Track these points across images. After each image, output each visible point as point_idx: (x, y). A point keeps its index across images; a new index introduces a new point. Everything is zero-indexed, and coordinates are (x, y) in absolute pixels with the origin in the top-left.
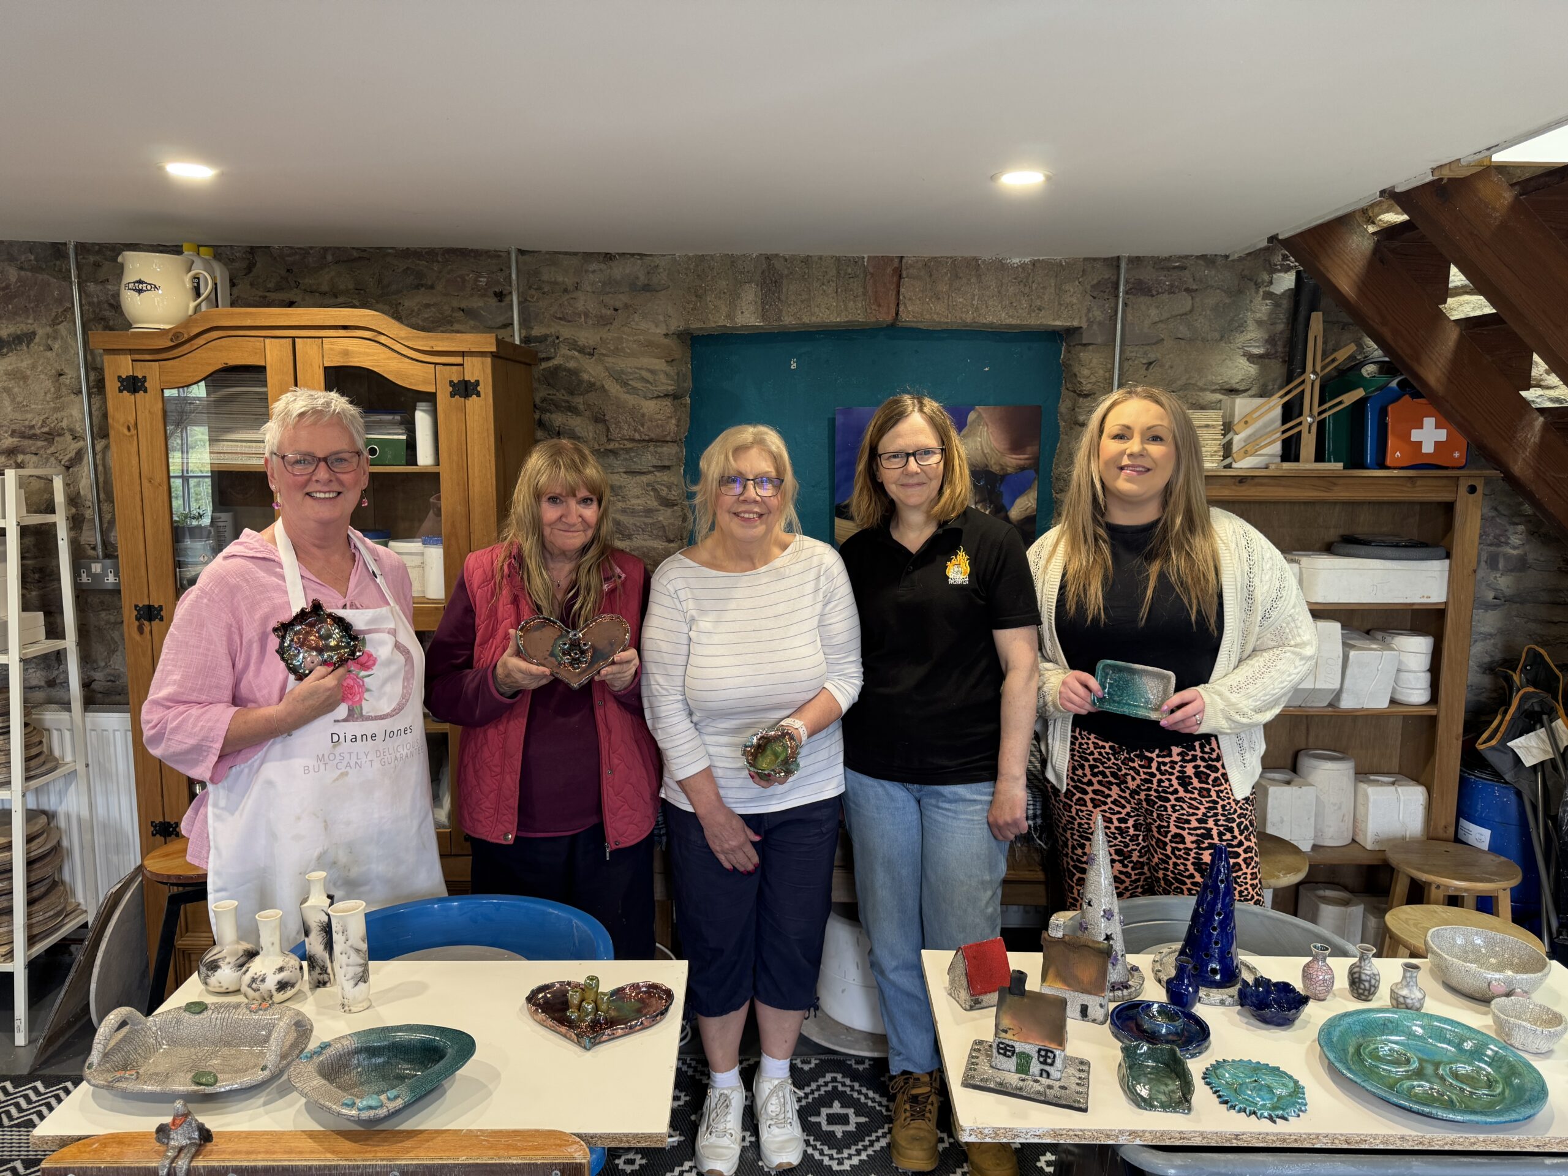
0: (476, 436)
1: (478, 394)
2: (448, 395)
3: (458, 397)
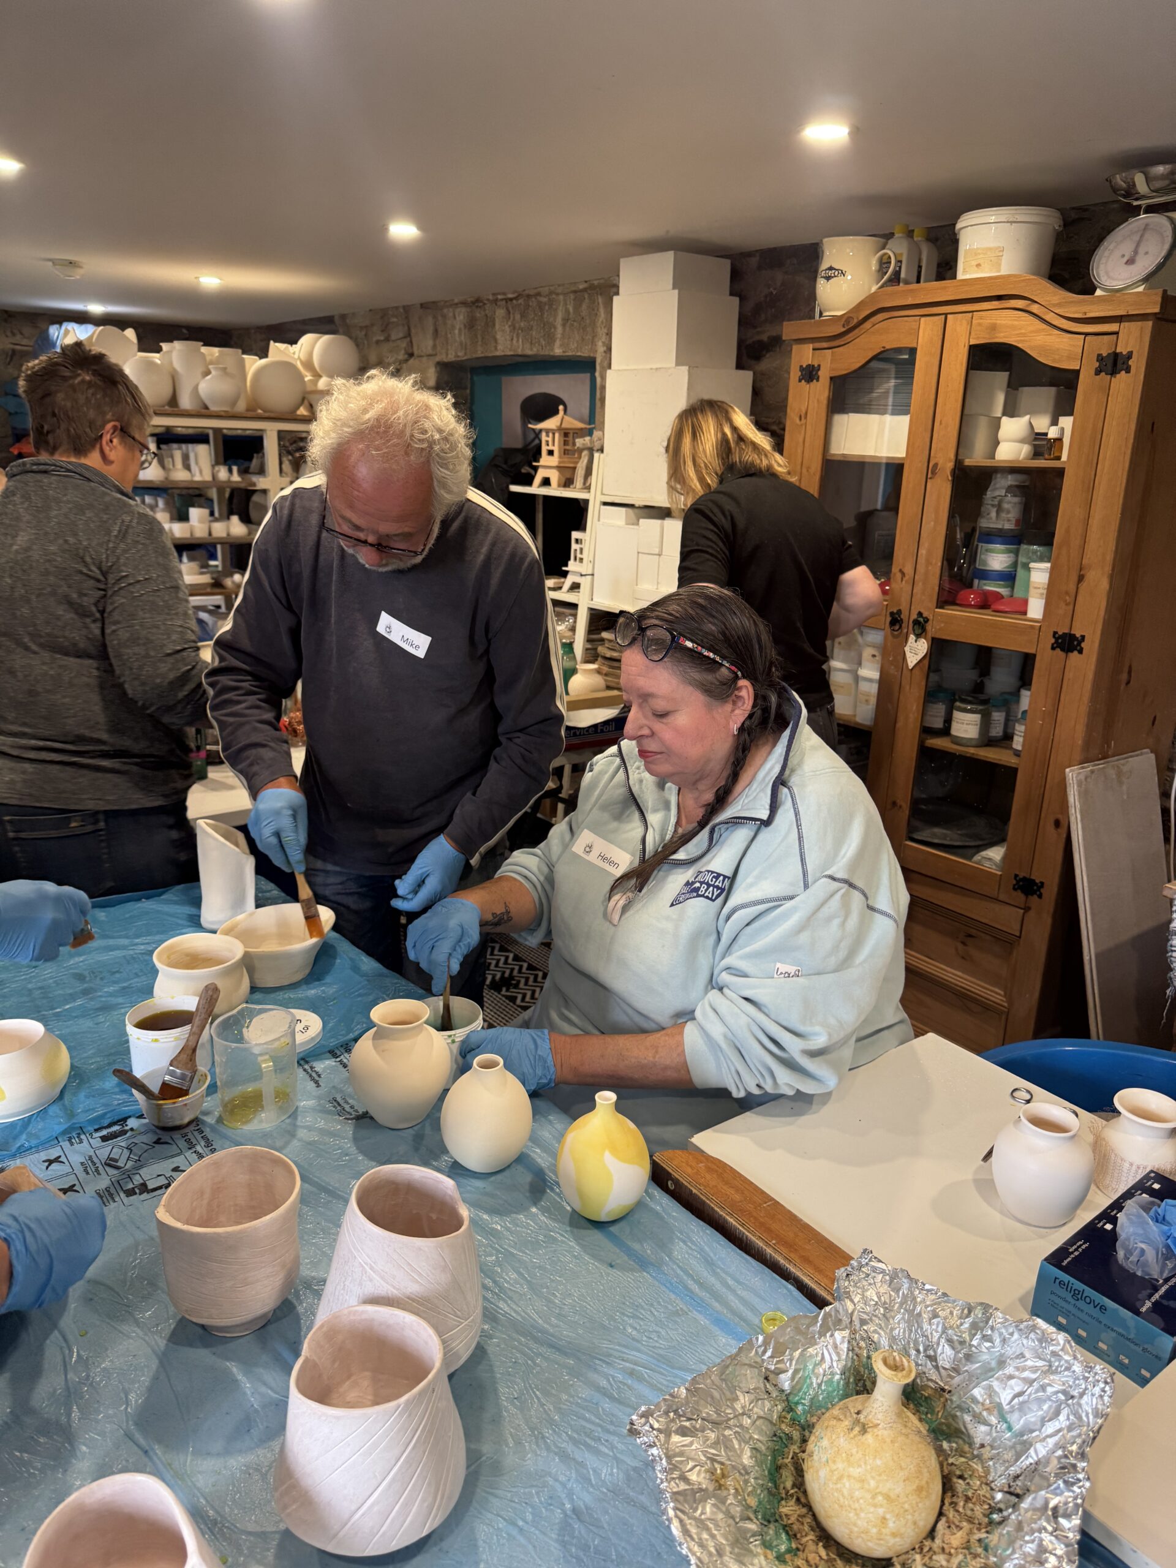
0: (1114, 423)
1: (1128, 371)
2: (1093, 372)
3: (1103, 374)
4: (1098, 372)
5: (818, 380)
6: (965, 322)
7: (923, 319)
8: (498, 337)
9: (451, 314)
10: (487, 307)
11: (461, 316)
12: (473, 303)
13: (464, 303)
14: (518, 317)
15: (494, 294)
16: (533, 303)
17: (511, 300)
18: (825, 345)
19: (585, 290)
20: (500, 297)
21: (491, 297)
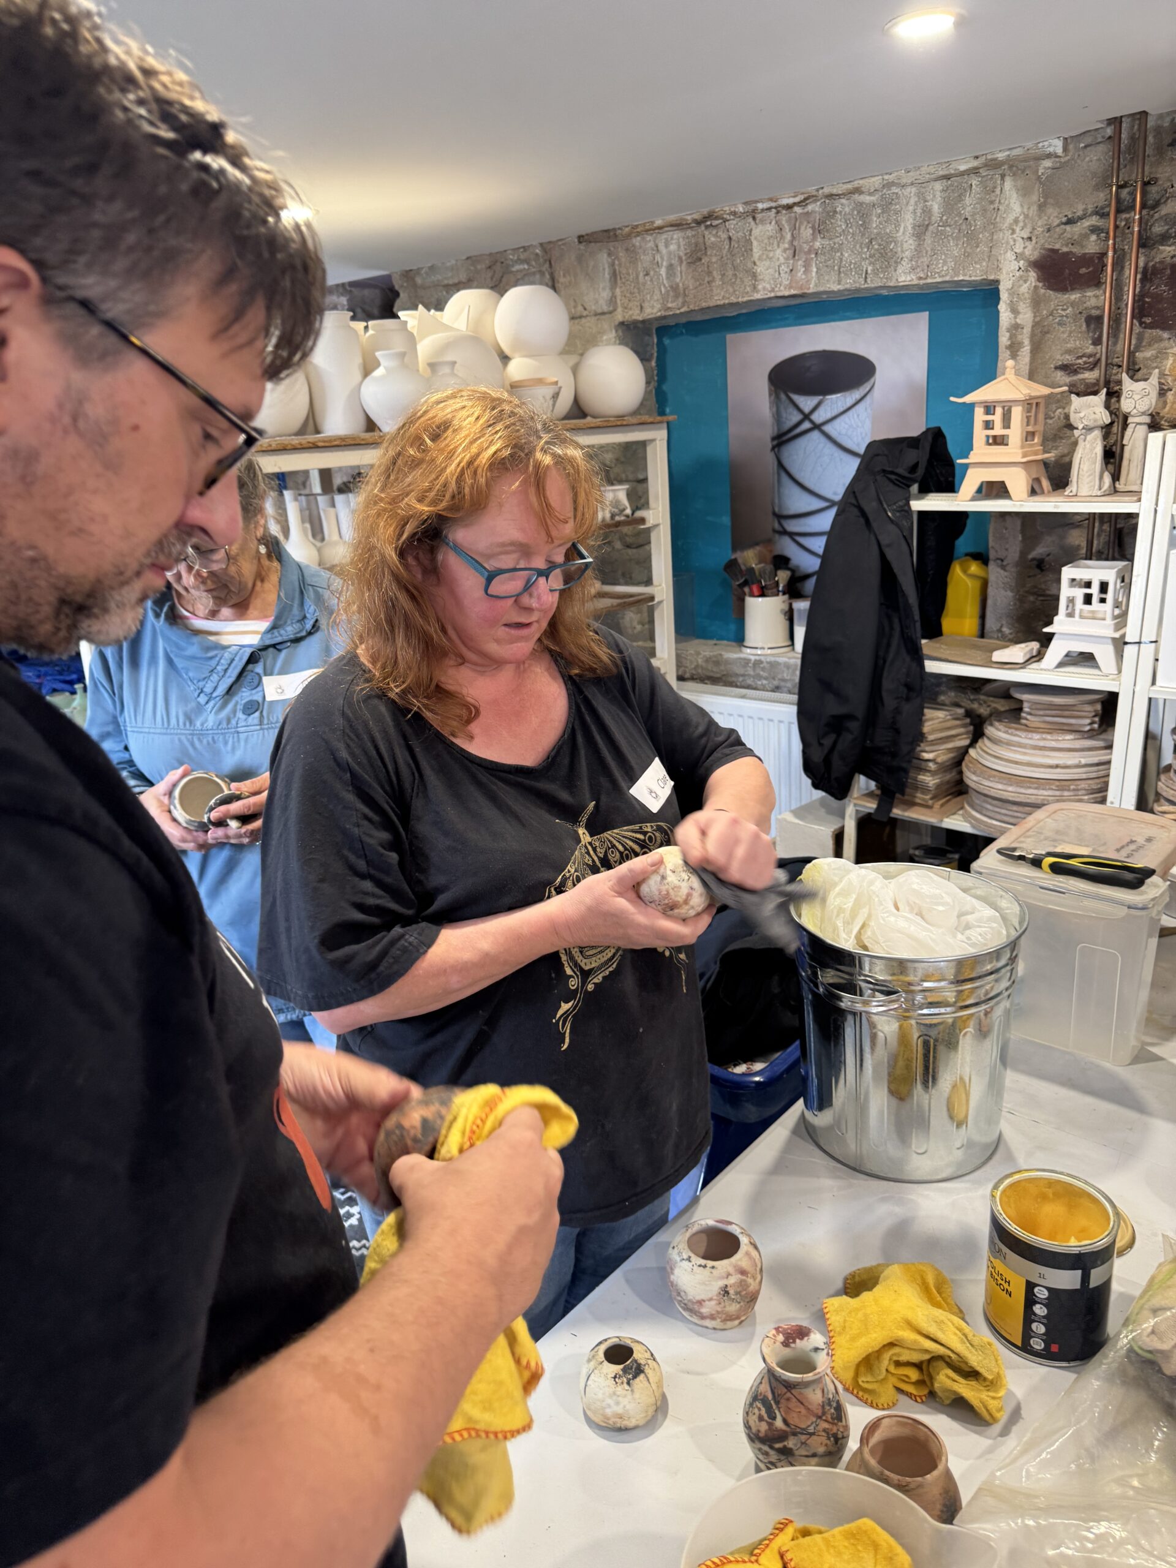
8: (760, 269)
9: (651, 244)
10: (731, 225)
11: (674, 244)
12: (699, 223)
13: (678, 225)
14: (806, 232)
15: (746, 203)
16: (844, 206)
17: (789, 207)
19: (975, 171)
20: (760, 206)
21: (741, 209)
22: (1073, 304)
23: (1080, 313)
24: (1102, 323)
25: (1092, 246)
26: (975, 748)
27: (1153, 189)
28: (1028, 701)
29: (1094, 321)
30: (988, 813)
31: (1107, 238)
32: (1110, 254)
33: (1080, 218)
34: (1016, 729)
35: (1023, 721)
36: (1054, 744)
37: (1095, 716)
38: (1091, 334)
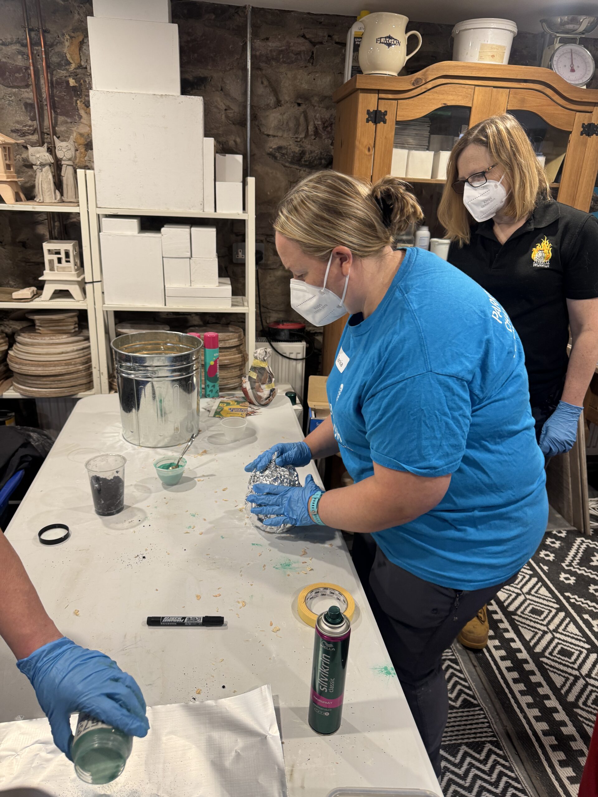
2: (579, 133)
3: (584, 135)
4: (582, 134)
5: (385, 122)
6: (504, 95)
7: (477, 88)
18: (390, 96)
22: (15, 94)
23: (20, 100)
24: (34, 108)
25: (20, 61)
26: (12, 350)
27: (48, 36)
28: (38, 320)
29: (28, 106)
30: (29, 385)
31: (28, 59)
32: (32, 68)
33: (11, 44)
34: (35, 336)
35: (38, 331)
36: (57, 341)
37: (75, 324)
38: (28, 114)
